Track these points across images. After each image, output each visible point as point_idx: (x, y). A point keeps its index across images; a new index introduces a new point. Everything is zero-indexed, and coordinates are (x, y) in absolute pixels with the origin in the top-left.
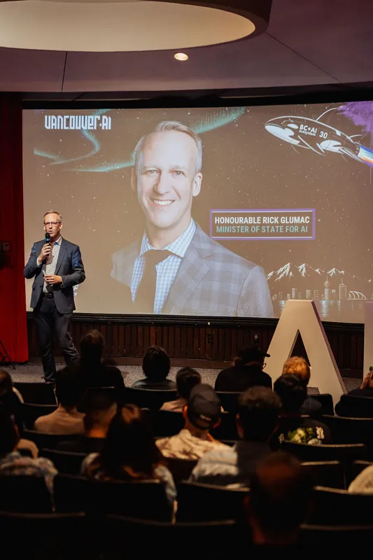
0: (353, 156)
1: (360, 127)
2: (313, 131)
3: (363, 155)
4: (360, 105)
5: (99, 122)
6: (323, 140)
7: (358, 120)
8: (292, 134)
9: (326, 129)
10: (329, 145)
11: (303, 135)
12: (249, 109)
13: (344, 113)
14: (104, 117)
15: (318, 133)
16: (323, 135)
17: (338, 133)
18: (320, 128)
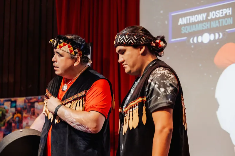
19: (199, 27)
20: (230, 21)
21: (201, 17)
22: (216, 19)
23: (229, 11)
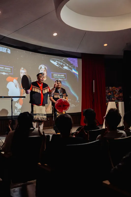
0: (71, 71)
1: (72, 64)
2: (62, 64)
3: (73, 71)
4: (71, 59)
5: (7, 50)
6: (64, 66)
7: (72, 62)
8: (57, 64)
9: (65, 64)
10: (66, 68)
11: (59, 64)
12: (46, 55)
13: (68, 60)
14: (8, 49)
15: (63, 64)
16: (64, 65)
17: (67, 65)
18: (63, 63)
19: (2, 70)
20: (10, 71)
21: (3, 68)
22: (6, 70)
23: (10, 69)
